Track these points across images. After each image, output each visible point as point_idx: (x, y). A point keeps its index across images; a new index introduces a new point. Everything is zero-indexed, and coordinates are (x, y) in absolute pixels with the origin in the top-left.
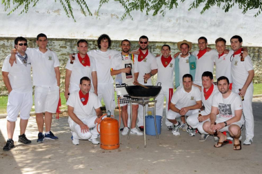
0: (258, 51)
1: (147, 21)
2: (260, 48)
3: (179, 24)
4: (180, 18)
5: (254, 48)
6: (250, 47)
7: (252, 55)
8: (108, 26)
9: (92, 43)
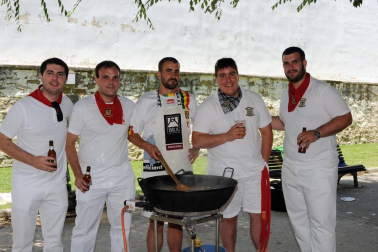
0: (367, 91)
1: (185, 38)
2: (369, 85)
3: (240, 44)
4: (240, 33)
5: (361, 86)
6: (355, 84)
7: (358, 96)
8: (116, 44)
9: (86, 74)
